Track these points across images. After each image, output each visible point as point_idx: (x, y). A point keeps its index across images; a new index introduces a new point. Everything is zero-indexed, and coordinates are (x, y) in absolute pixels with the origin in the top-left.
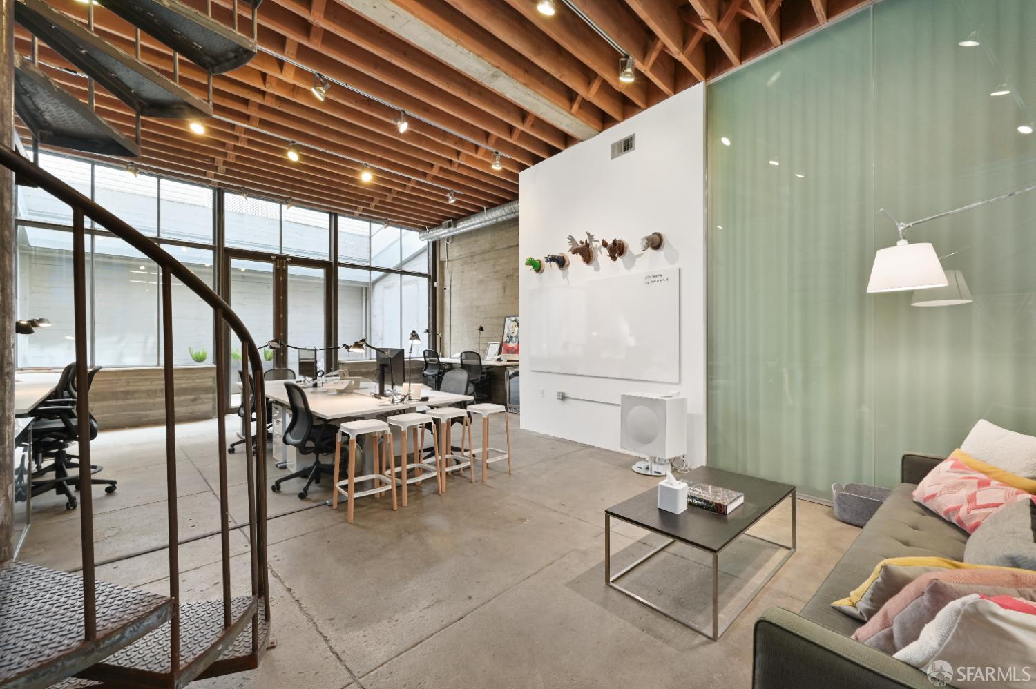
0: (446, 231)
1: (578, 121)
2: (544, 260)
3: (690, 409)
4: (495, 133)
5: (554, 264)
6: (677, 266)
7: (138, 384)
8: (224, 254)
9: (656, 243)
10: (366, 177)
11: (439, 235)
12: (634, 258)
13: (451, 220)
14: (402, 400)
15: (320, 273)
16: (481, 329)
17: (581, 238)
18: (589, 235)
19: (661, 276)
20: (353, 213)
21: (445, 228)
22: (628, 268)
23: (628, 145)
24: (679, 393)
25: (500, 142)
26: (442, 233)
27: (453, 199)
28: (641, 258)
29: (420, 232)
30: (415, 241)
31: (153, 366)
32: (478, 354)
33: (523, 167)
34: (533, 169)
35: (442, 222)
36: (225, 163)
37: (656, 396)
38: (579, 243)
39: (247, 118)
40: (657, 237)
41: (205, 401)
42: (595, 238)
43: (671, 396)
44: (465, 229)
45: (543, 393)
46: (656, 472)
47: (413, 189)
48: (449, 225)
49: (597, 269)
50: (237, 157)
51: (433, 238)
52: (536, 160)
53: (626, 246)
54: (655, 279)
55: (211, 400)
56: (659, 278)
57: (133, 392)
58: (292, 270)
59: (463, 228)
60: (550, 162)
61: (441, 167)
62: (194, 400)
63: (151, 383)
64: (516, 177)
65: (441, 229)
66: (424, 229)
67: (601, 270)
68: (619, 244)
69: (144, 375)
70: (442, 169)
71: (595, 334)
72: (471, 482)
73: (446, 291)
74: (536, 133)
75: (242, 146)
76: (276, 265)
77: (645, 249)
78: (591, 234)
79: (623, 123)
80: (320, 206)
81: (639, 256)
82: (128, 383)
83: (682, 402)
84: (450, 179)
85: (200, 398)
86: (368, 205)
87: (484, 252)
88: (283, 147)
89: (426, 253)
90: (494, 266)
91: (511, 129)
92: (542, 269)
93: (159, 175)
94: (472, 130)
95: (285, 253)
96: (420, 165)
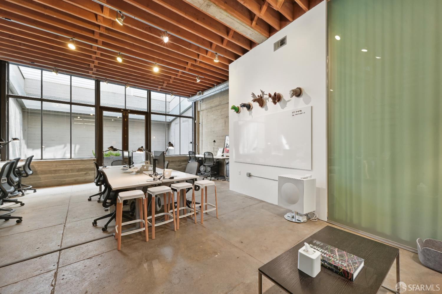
0: (199, 97)
1: (256, 32)
2: (239, 106)
3: (318, 185)
4: (215, 43)
5: (245, 108)
6: (310, 105)
7: (61, 167)
8: (100, 109)
9: (298, 93)
10: (156, 70)
11: (196, 99)
12: (286, 102)
13: (201, 92)
14: (159, 179)
15: (143, 117)
16: (215, 141)
17: (258, 94)
18: (262, 91)
19: (301, 111)
20: (157, 90)
21: (198, 95)
22: (283, 108)
23: (282, 42)
24: (311, 176)
25: (218, 48)
26: (197, 97)
27: (199, 80)
28: (289, 102)
29: (188, 98)
30: (186, 103)
31: (68, 159)
32: (211, 153)
33: (231, 62)
34: (235, 62)
35: (197, 92)
36: (95, 67)
37: (298, 177)
38: (257, 97)
39: (96, 41)
40: (299, 90)
41: (91, 174)
42: (265, 93)
43: (307, 178)
44: (207, 96)
45: (240, 172)
46: (297, 220)
47: (181, 76)
48: (200, 94)
49: (266, 109)
50: (99, 63)
51: (194, 100)
52: (237, 57)
53: (281, 96)
54: (297, 113)
55: (93, 174)
56: (300, 112)
57: (59, 170)
58: (131, 116)
59: (206, 95)
60: (244, 58)
61: (192, 64)
62: (86, 174)
63: (67, 166)
64: (227, 67)
65: (197, 96)
66: (190, 96)
67: (268, 110)
68: (278, 95)
69: (63, 163)
70: (192, 65)
71: (269, 143)
72: (195, 223)
73: (200, 124)
74: (235, 41)
75: (98, 57)
76: (123, 114)
77: (292, 96)
78: (263, 91)
79: (280, 31)
80: (142, 87)
81: (289, 101)
82: (56, 166)
83: (314, 181)
84: (197, 70)
85: (89, 173)
86: (162, 85)
87: (216, 106)
88: (114, 56)
89: (192, 108)
90: (221, 112)
91: (222, 40)
92: (239, 111)
93: (71, 74)
94: (203, 42)
95: (127, 108)
96: (182, 63)
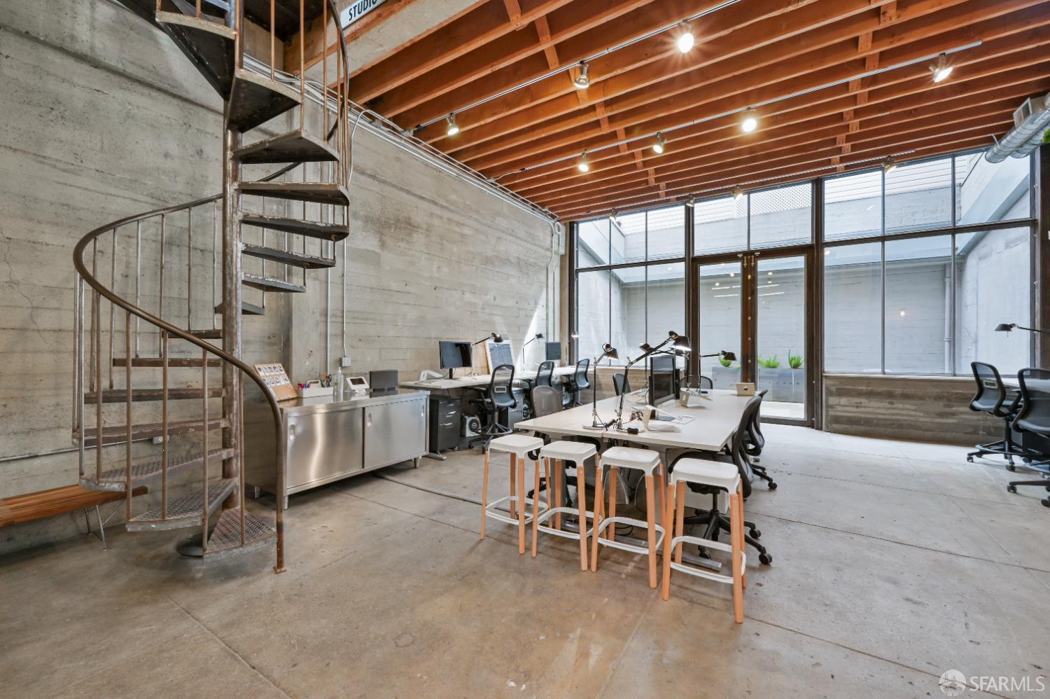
8: (694, 263)
10: (750, 126)
13: (1028, 101)
15: (799, 262)
21: (1026, 120)
35: (1012, 113)
48: (1026, 112)
61: (872, 34)
66: (991, 142)
70: (877, 36)
76: (744, 263)
86: (839, 151)
95: (753, 247)
